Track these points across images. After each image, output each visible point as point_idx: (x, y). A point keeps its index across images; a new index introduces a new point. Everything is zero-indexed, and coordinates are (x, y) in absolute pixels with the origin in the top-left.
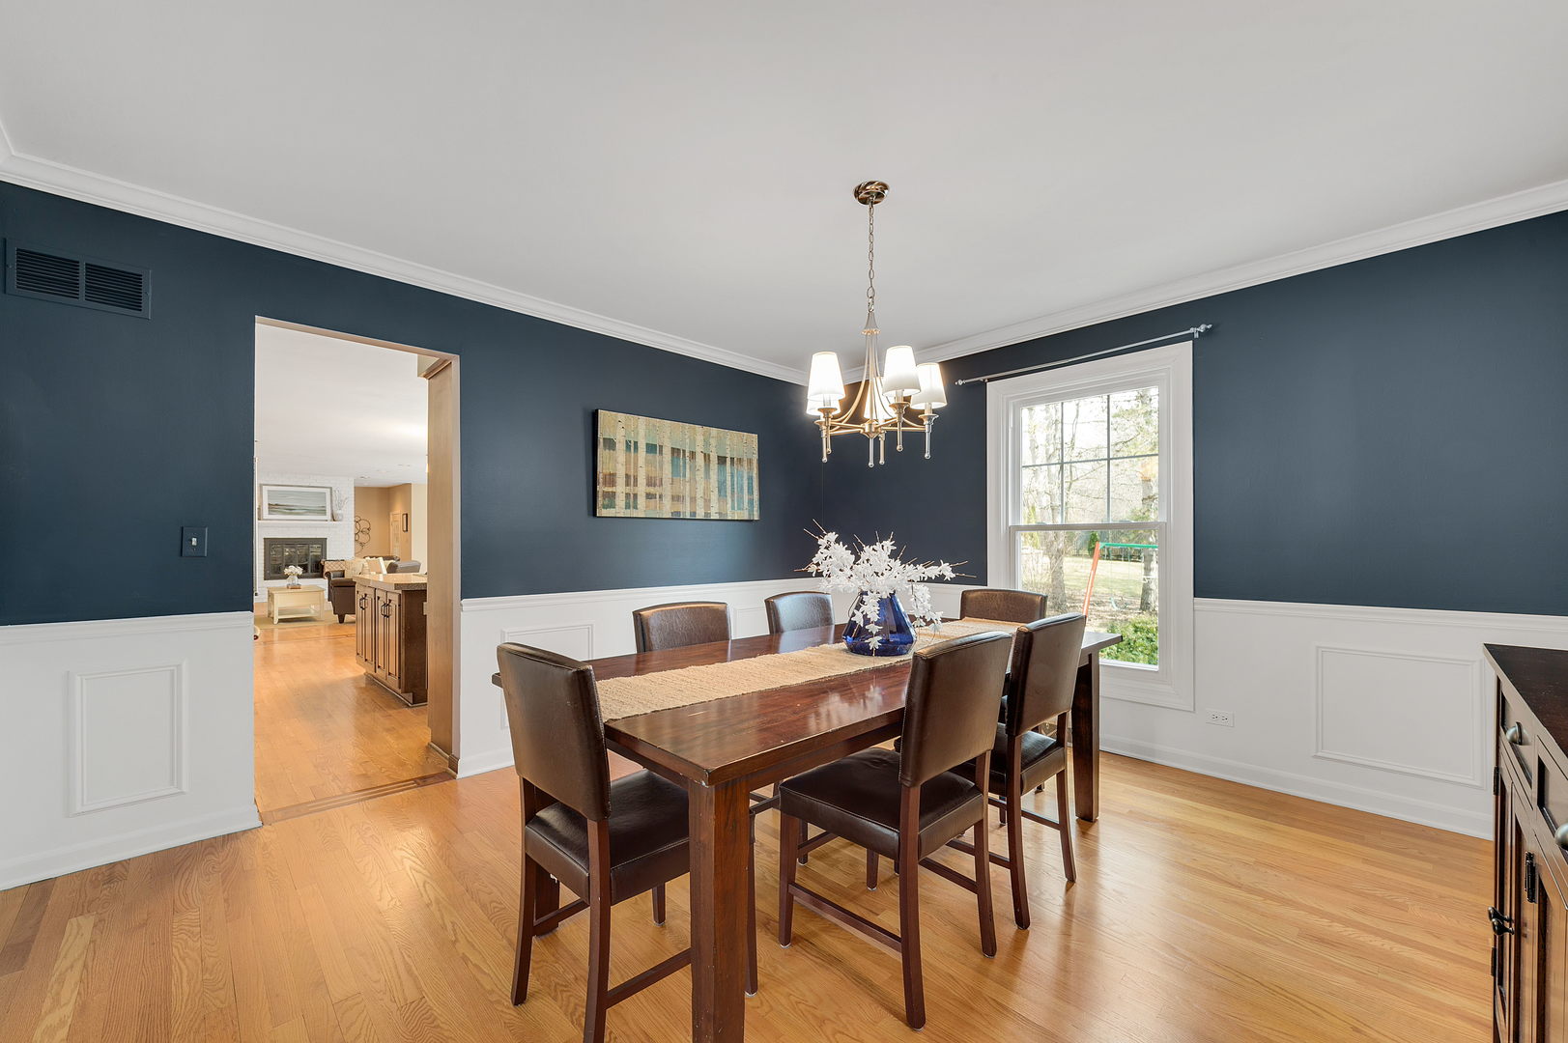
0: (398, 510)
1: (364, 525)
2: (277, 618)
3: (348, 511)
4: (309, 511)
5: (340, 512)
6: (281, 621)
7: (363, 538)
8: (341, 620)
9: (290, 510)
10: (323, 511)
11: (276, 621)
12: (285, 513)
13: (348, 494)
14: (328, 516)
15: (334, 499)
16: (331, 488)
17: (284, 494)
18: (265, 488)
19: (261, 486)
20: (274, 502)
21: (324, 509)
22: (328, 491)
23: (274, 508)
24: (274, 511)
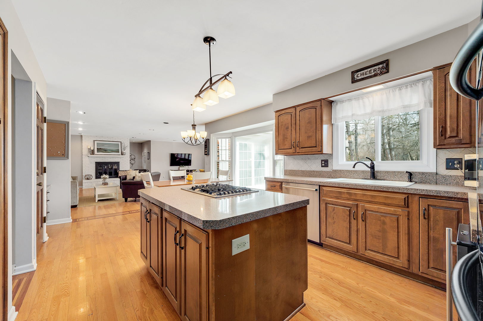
0: (146, 151)
1: (133, 157)
2: (97, 199)
3: (127, 151)
4: (113, 151)
5: (124, 151)
6: (99, 200)
7: (133, 162)
8: (126, 201)
9: (105, 151)
10: (118, 151)
11: (97, 201)
12: (103, 152)
13: (127, 144)
14: (120, 153)
15: (122, 146)
16: (121, 142)
17: (103, 144)
18: (96, 142)
19: (94, 141)
20: (99, 148)
21: (118, 150)
22: (120, 143)
23: (99, 150)
24: (99, 151)
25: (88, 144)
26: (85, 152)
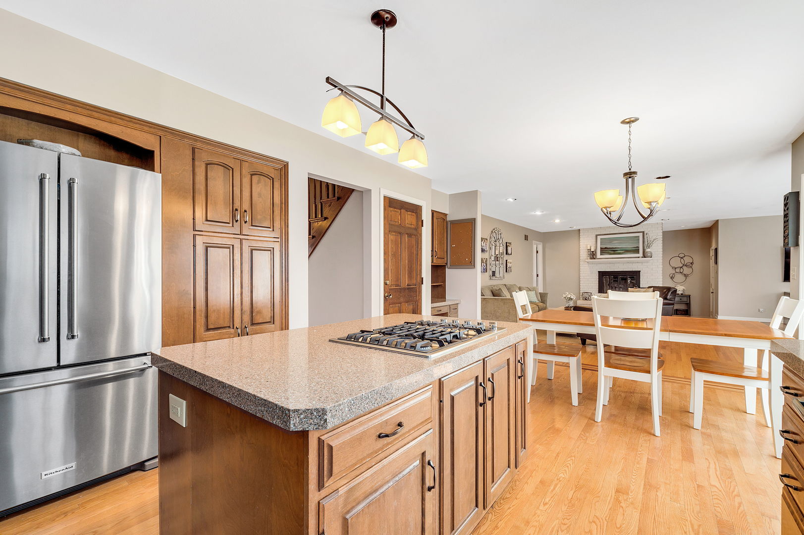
3: (657, 248)
4: (627, 251)
5: (650, 250)
7: (687, 270)
9: (614, 251)
10: (636, 251)
12: (611, 254)
13: (656, 235)
14: (641, 254)
15: (646, 240)
16: (643, 232)
17: (611, 240)
18: (599, 238)
19: (597, 236)
20: (604, 246)
21: (637, 248)
22: (641, 235)
23: (604, 251)
24: (604, 253)
25: (587, 243)
26: (584, 255)
